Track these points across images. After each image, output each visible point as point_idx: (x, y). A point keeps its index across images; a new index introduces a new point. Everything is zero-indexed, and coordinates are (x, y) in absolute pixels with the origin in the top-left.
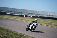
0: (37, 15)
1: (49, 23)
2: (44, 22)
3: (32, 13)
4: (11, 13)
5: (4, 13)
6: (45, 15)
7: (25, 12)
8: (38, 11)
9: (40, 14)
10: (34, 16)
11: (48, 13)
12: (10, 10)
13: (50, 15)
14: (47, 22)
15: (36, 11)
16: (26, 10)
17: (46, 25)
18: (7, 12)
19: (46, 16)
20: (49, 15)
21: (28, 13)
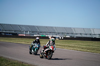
0: (73, 35)
1: (94, 47)
2: (86, 46)
3: (64, 32)
4: (27, 34)
5: (15, 35)
6: (86, 34)
7: (50, 31)
8: (74, 28)
9: (77, 33)
10: (67, 37)
11: (92, 30)
12: (24, 28)
13: (95, 33)
14: (91, 47)
15: (70, 28)
16: (52, 27)
17: (88, 51)
18: (20, 33)
19: (88, 36)
20: (93, 33)
21: (57, 32)
